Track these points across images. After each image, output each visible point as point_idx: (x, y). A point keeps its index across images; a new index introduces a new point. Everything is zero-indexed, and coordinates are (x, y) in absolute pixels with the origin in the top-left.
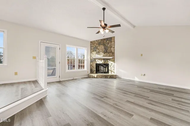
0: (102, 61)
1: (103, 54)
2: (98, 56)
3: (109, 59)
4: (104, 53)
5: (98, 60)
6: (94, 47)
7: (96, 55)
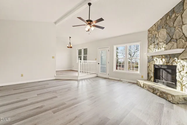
0: (164, 60)
1: (164, 46)
2: (157, 50)
3: (177, 55)
4: (167, 44)
5: (158, 59)
6: (152, 36)
7: (154, 50)
